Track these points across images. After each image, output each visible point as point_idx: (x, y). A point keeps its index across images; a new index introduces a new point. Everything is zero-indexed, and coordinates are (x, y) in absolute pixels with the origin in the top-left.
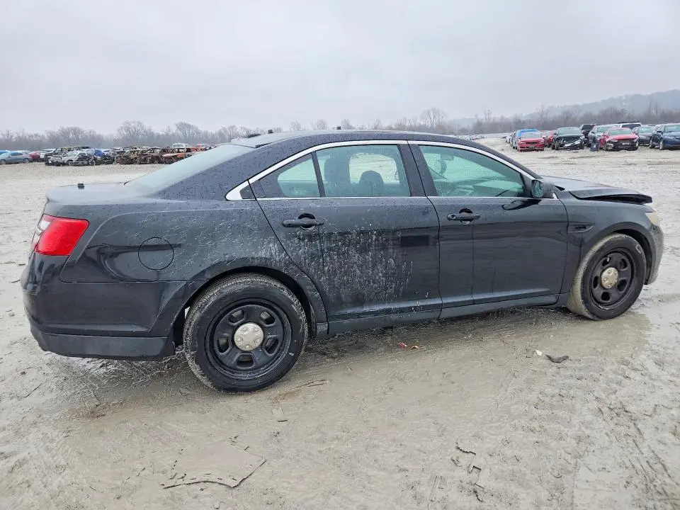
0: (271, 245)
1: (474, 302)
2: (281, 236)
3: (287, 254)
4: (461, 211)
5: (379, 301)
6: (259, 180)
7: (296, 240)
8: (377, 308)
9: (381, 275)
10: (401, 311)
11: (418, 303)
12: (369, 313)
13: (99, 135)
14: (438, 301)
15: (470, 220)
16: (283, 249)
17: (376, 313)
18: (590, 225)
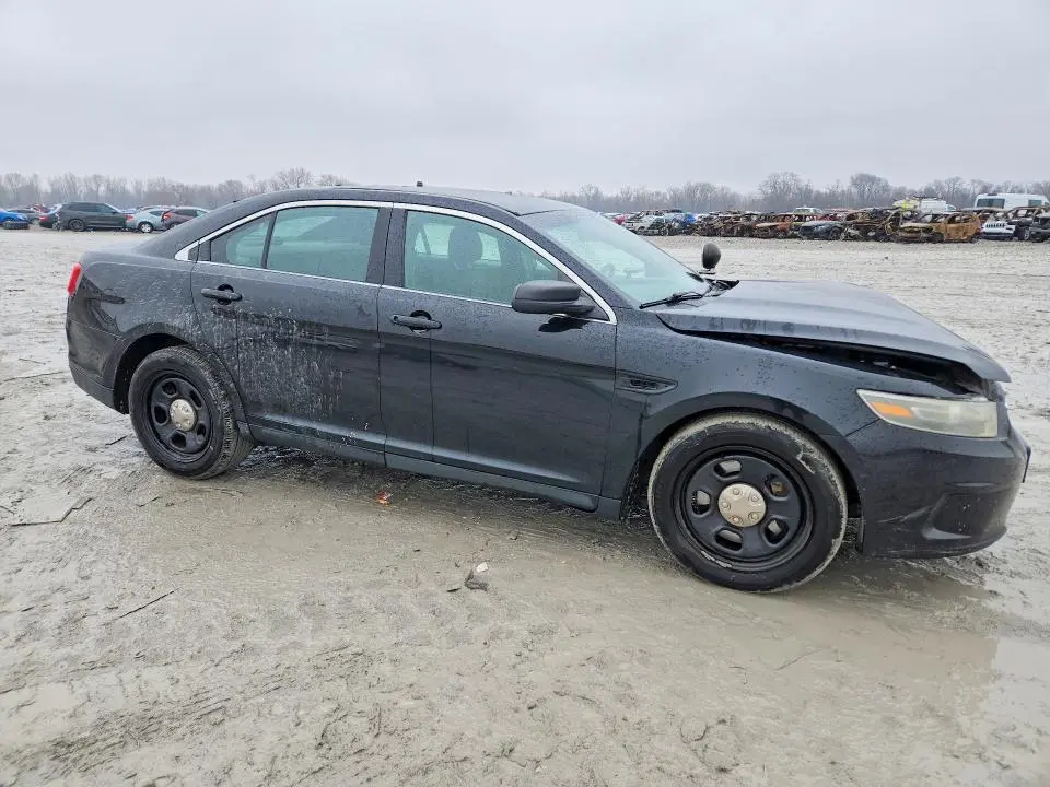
0: (187, 315)
1: (433, 459)
2: (199, 305)
3: (200, 329)
4: (414, 314)
5: (303, 416)
6: (211, 240)
7: (212, 314)
8: (299, 423)
9: (302, 380)
10: (329, 437)
11: (354, 435)
12: (290, 427)
13: (734, 196)
14: (380, 440)
15: (428, 329)
16: (196, 322)
17: (298, 430)
18: (668, 383)
